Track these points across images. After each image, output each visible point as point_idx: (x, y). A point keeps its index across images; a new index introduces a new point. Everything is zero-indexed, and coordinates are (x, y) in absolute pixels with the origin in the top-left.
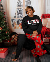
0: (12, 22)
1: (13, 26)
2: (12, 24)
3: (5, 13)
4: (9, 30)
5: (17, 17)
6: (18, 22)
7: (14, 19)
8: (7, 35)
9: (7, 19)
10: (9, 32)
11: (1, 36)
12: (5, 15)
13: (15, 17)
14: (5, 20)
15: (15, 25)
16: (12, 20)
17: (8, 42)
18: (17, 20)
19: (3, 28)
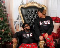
0: (15, 24)
1: (16, 28)
2: (14, 26)
3: (8, 15)
4: (11, 32)
5: (20, 20)
6: (21, 24)
7: (17, 21)
8: (9, 37)
9: (9, 21)
10: (11, 35)
11: (3, 37)
12: (8, 16)
13: (18, 19)
14: (8, 22)
15: (17, 28)
16: (15, 23)
18: (19, 23)
19: (5, 30)
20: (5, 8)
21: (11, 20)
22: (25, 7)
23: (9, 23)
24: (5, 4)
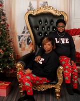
0: (19, 40)
1: (20, 46)
2: (18, 43)
3: (8, 26)
4: (14, 53)
5: (27, 33)
6: (28, 40)
7: (22, 36)
8: (11, 62)
9: (10, 36)
12: (8, 28)
13: (24, 32)
15: (23, 46)
16: (19, 38)
17: (11, 72)
18: (26, 38)
20: (4, 15)
21: (14, 33)
22: (35, 14)
23: (10, 38)
24: (4, 8)
